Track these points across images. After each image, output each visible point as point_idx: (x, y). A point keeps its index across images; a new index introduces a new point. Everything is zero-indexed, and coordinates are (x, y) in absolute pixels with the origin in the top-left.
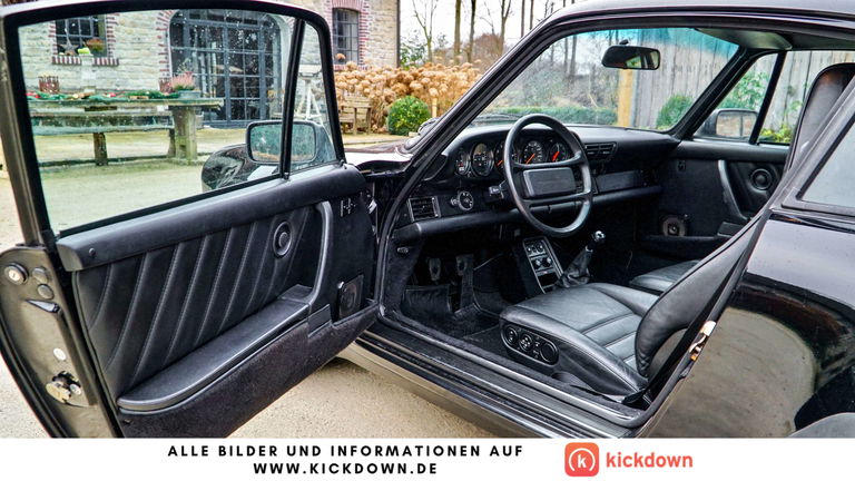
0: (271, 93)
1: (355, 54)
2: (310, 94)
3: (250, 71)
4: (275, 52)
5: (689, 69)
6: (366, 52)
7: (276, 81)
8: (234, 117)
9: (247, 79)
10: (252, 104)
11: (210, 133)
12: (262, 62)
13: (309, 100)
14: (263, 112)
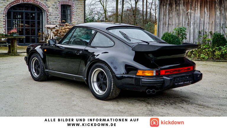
0: (39, 34)
1: (69, 20)
2: (52, 34)
3: (32, 26)
4: (41, 20)
5: (172, 25)
6: (73, 19)
7: (41, 30)
8: (26, 42)
9: (31, 29)
10: (33, 38)
11: (18, 47)
12: (36, 23)
13: (52, 36)
14: (36, 40)
